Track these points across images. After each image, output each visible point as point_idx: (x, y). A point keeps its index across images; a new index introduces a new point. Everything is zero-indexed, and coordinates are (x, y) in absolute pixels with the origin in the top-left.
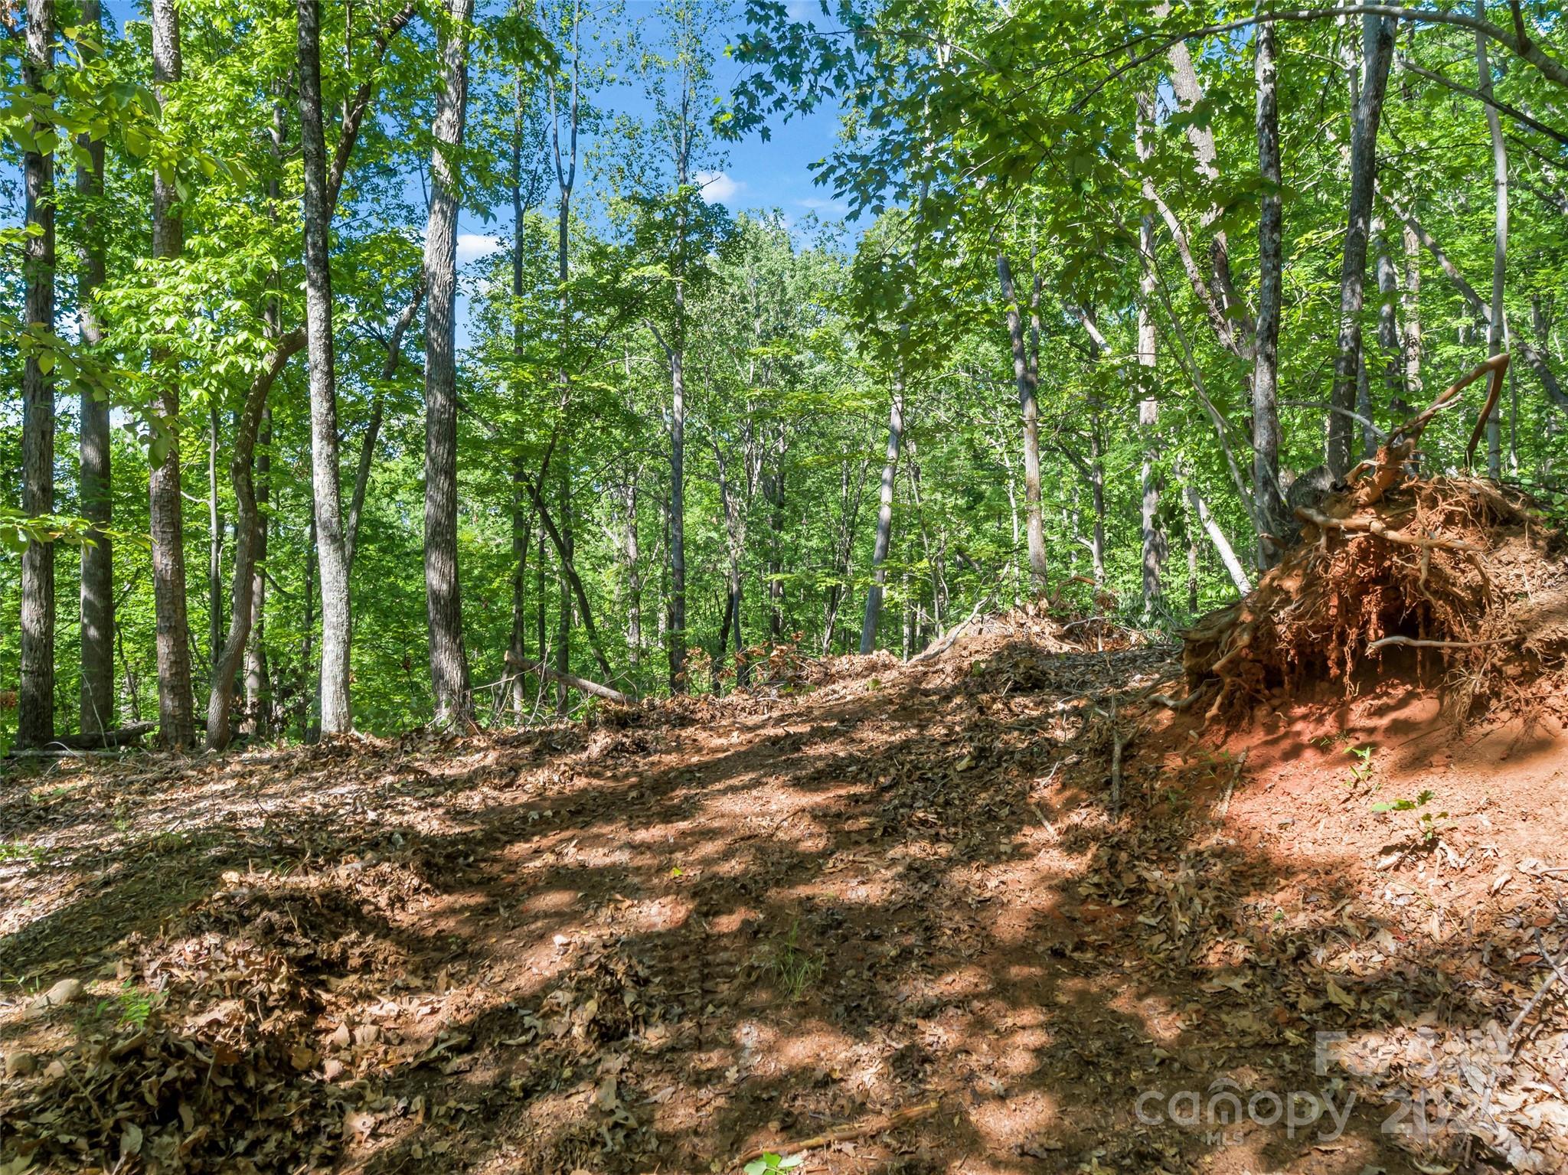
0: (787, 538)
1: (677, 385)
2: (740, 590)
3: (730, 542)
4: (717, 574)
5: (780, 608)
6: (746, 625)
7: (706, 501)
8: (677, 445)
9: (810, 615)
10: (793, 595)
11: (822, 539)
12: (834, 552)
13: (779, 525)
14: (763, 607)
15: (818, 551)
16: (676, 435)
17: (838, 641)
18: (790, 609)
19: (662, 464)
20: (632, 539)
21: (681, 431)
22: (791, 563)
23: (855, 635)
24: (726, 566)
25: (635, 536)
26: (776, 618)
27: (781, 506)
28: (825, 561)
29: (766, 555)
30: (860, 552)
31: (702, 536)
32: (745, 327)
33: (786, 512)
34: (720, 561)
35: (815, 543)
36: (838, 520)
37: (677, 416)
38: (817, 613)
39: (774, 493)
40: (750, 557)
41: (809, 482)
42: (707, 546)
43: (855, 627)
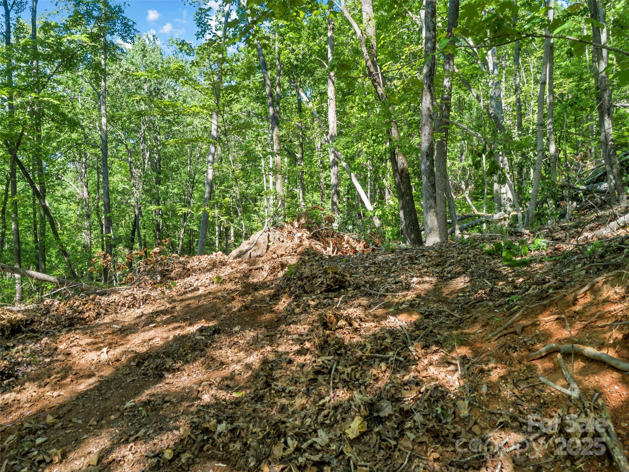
0: (163, 188)
1: (103, 112)
2: (140, 213)
3: (134, 190)
4: (129, 205)
5: (161, 221)
6: (145, 229)
7: (124, 171)
8: (105, 142)
9: (175, 223)
10: (166, 214)
11: (179, 189)
12: (185, 195)
13: (159, 182)
14: (153, 220)
15: (177, 194)
16: (104, 137)
17: (187, 233)
18: (165, 220)
19: (98, 151)
20: (85, 189)
21: (106, 136)
22: (165, 199)
23: (195, 231)
24: (132, 201)
25: (87, 187)
26: (158, 225)
27: (160, 173)
28: (180, 199)
29: (153, 196)
30: (196, 195)
31: (120, 187)
32: (139, 87)
33: (162, 176)
34: (130, 199)
35: (176, 191)
36: (186, 181)
37: (104, 127)
38: (177, 222)
39: (156, 167)
40: (144, 197)
41: (172, 163)
42: (123, 192)
43: (195, 228)
